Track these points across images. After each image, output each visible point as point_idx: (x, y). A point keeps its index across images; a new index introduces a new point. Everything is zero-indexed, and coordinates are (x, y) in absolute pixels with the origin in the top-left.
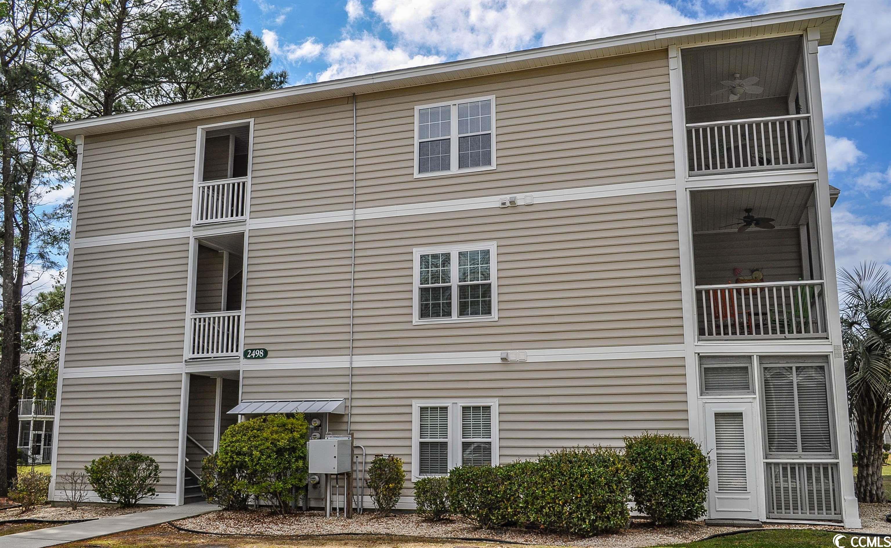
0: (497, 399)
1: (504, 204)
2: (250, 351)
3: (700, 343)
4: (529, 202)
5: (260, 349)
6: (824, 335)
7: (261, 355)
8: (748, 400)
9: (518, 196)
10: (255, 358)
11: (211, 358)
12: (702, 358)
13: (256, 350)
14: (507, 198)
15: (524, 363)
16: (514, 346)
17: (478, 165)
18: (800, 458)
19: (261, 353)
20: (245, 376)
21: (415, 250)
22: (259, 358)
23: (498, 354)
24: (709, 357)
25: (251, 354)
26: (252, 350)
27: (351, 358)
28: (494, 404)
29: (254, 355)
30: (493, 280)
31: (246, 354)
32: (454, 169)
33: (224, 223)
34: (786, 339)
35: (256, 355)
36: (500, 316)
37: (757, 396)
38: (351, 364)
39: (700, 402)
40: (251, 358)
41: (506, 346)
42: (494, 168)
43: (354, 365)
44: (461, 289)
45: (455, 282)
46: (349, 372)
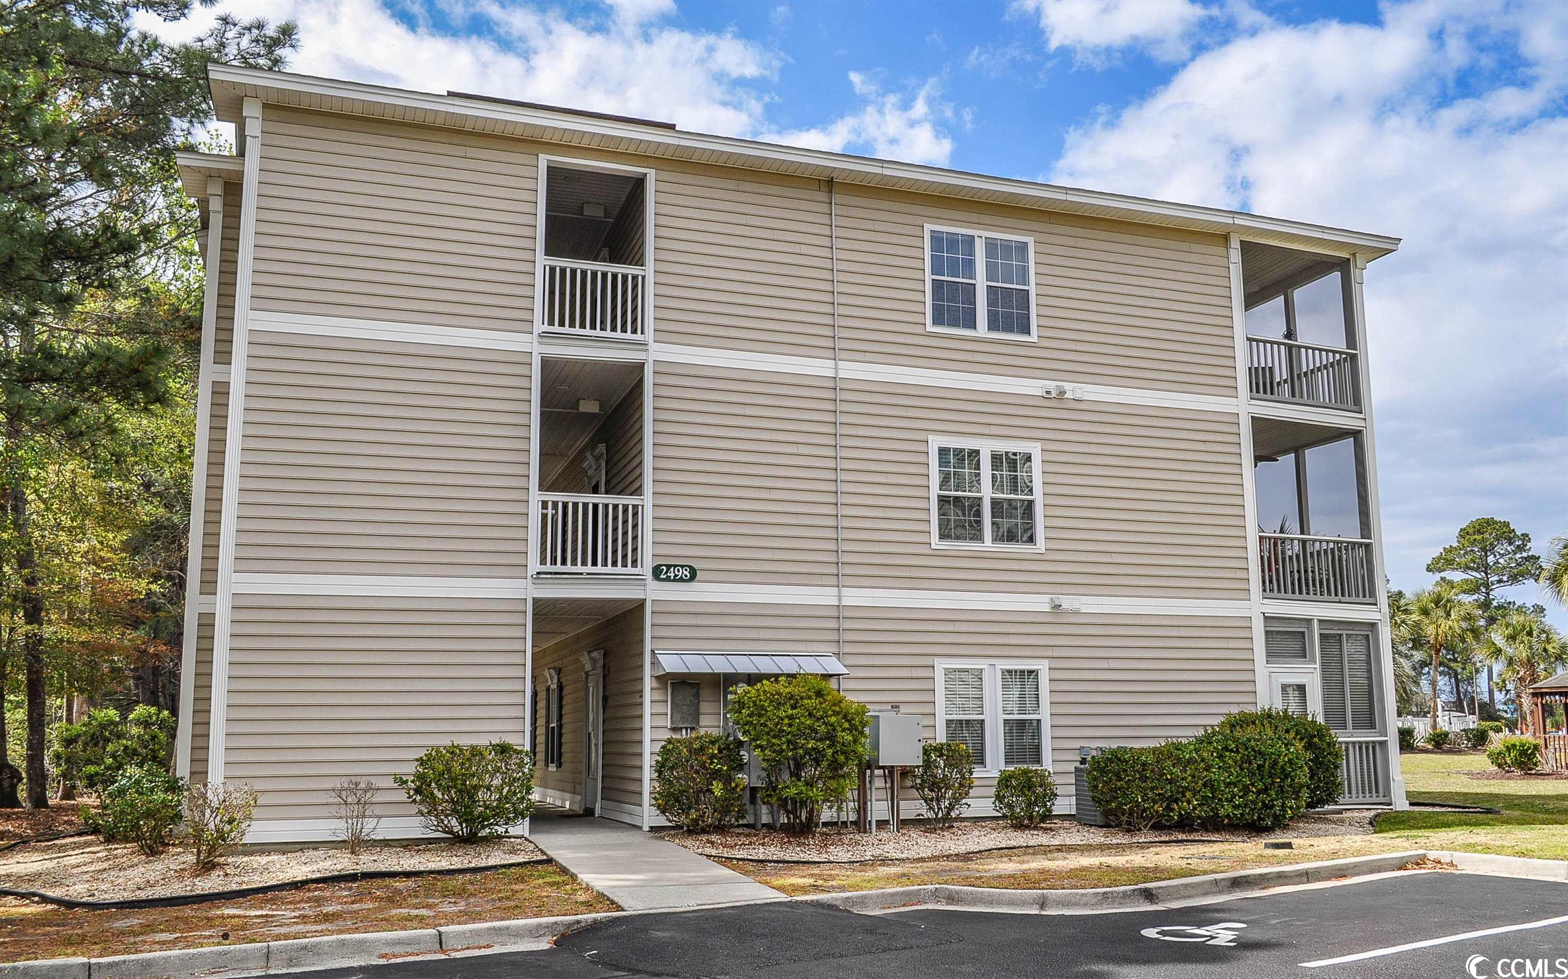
0: (1047, 661)
1: (1048, 392)
2: (665, 568)
3: (1265, 601)
4: (1078, 396)
5: (682, 566)
6: (1372, 600)
7: (686, 576)
8: (1309, 670)
9: (1067, 386)
10: (675, 580)
11: (582, 574)
12: (1267, 619)
13: (675, 566)
14: (1052, 385)
15: (1077, 613)
16: (1066, 589)
17: (1010, 330)
18: (1352, 736)
19: (685, 572)
20: (656, 609)
21: (930, 437)
22: (681, 580)
23: (1047, 598)
24: (1274, 618)
25: (666, 572)
26: (669, 567)
27: (839, 591)
28: (1043, 667)
29: (672, 575)
30: (1038, 496)
31: (657, 572)
32: (982, 329)
33: (598, 339)
34: (1340, 602)
35: (676, 576)
36: (1048, 547)
37: (1317, 666)
38: (840, 600)
39: (1267, 671)
40: (668, 579)
41: (1058, 589)
42: (1035, 339)
43: (845, 602)
44: (995, 503)
45: (987, 492)
46: (839, 613)
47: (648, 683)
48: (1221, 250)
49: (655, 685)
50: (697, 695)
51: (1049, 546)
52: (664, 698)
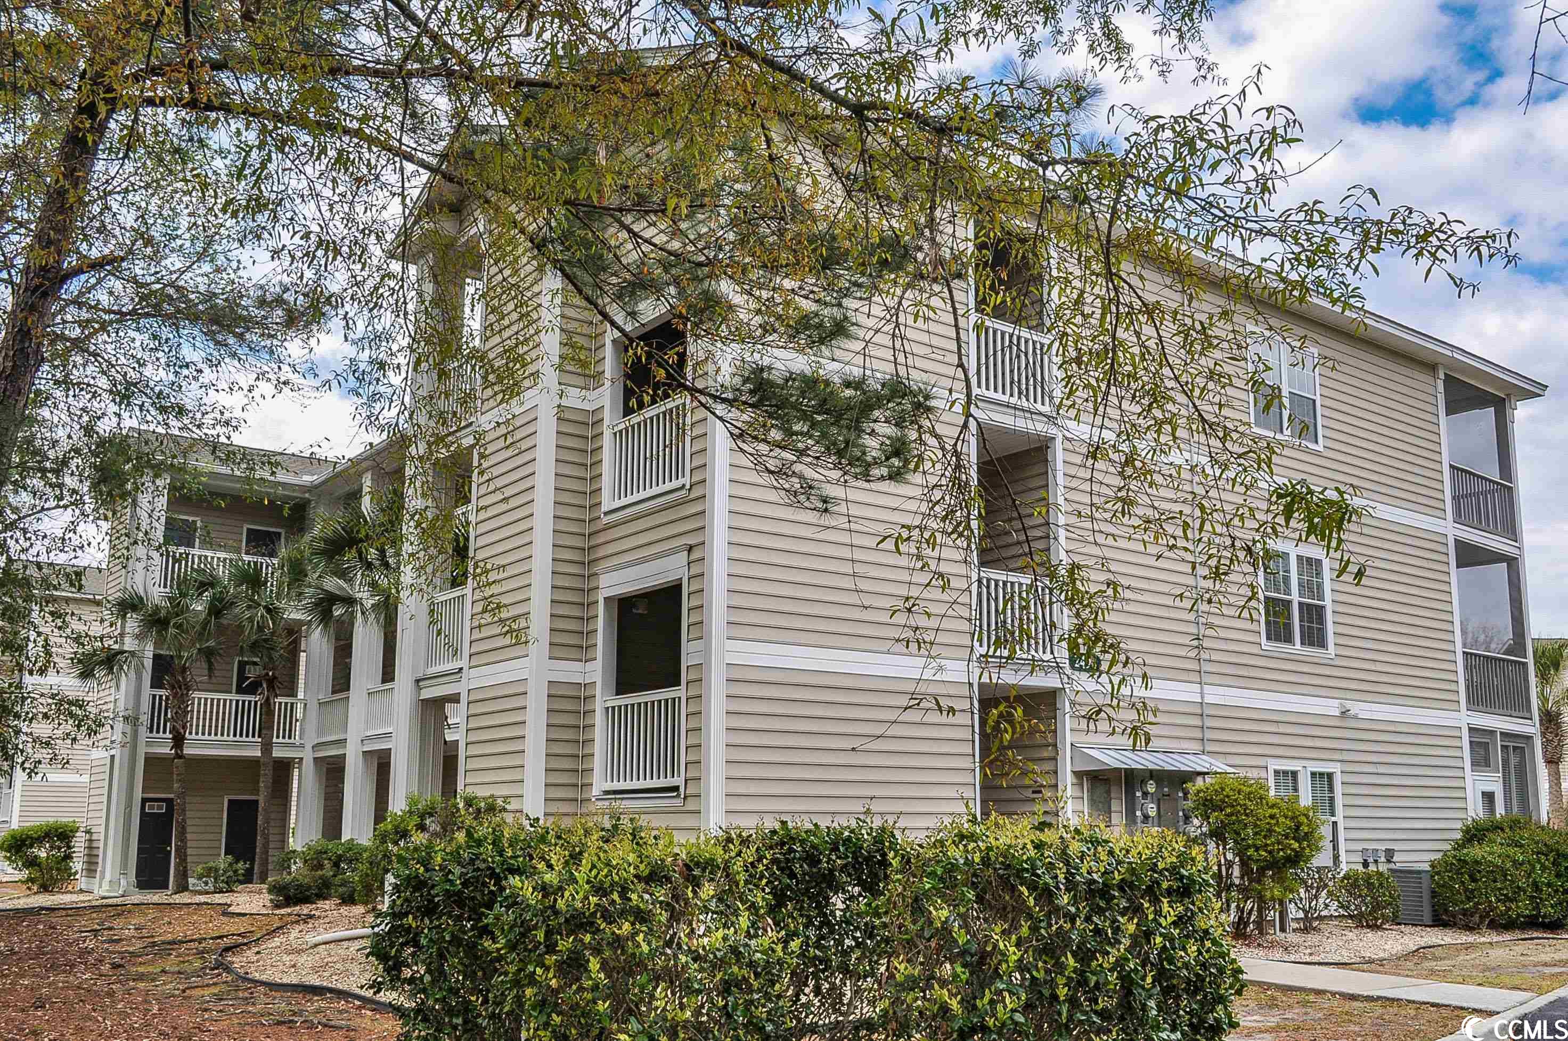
0: (1339, 764)
3: (1469, 713)
6: (1528, 715)
8: (1496, 780)
10: (1084, 670)
11: (1012, 658)
12: (1471, 730)
15: (1357, 718)
16: (1352, 695)
20: (1072, 699)
22: (1089, 670)
23: (1337, 704)
24: (1476, 730)
27: (1202, 688)
28: (1337, 770)
29: (1084, 663)
30: (1327, 603)
32: (1287, 433)
33: (1019, 408)
35: (1087, 665)
36: (1335, 653)
37: (1500, 775)
38: (1202, 698)
39: (1472, 779)
40: (1080, 668)
41: (1349, 695)
42: (1321, 448)
43: (1208, 699)
44: (1301, 604)
45: (1295, 597)
46: (1201, 711)
47: (1067, 779)
48: (1430, 380)
49: (1075, 781)
50: (1108, 792)
51: (1338, 653)
52: (1080, 795)
